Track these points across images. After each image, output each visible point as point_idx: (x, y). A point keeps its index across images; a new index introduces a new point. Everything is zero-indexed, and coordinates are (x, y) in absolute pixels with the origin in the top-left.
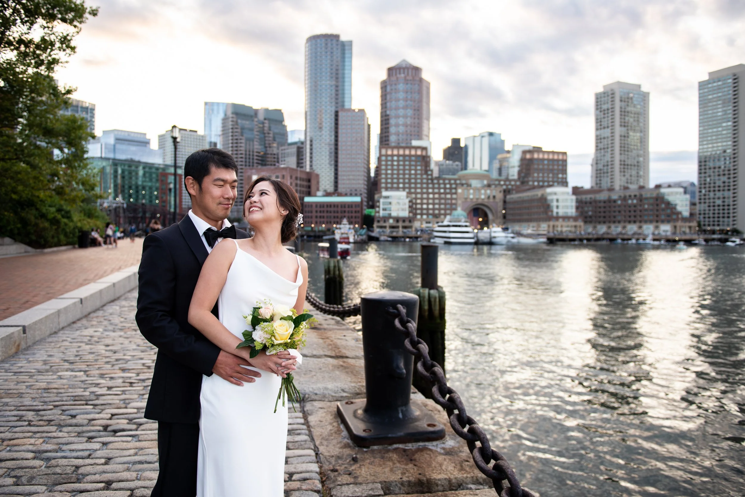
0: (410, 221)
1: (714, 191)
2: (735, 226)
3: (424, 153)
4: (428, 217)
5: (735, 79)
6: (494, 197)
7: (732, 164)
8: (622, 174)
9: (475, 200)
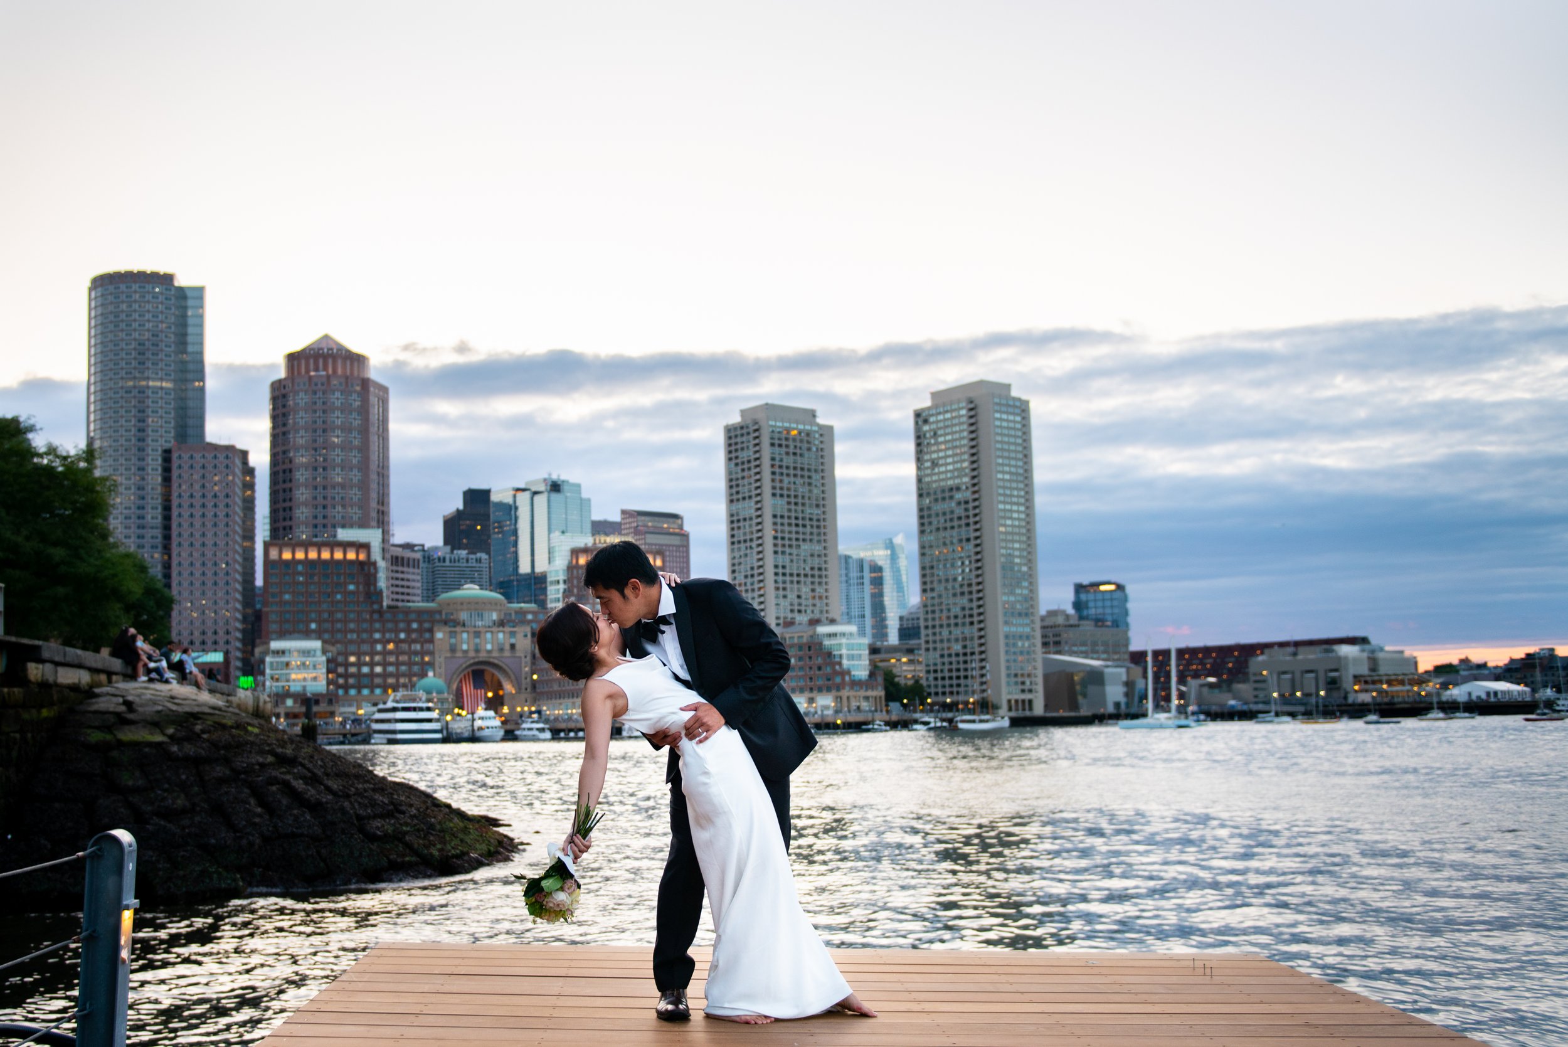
0: (330, 702)
1: (949, 625)
2: (985, 695)
3: (362, 557)
4: (372, 692)
5: (971, 409)
6: (513, 646)
7: (974, 573)
8: (781, 593)
9: (472, 654)
